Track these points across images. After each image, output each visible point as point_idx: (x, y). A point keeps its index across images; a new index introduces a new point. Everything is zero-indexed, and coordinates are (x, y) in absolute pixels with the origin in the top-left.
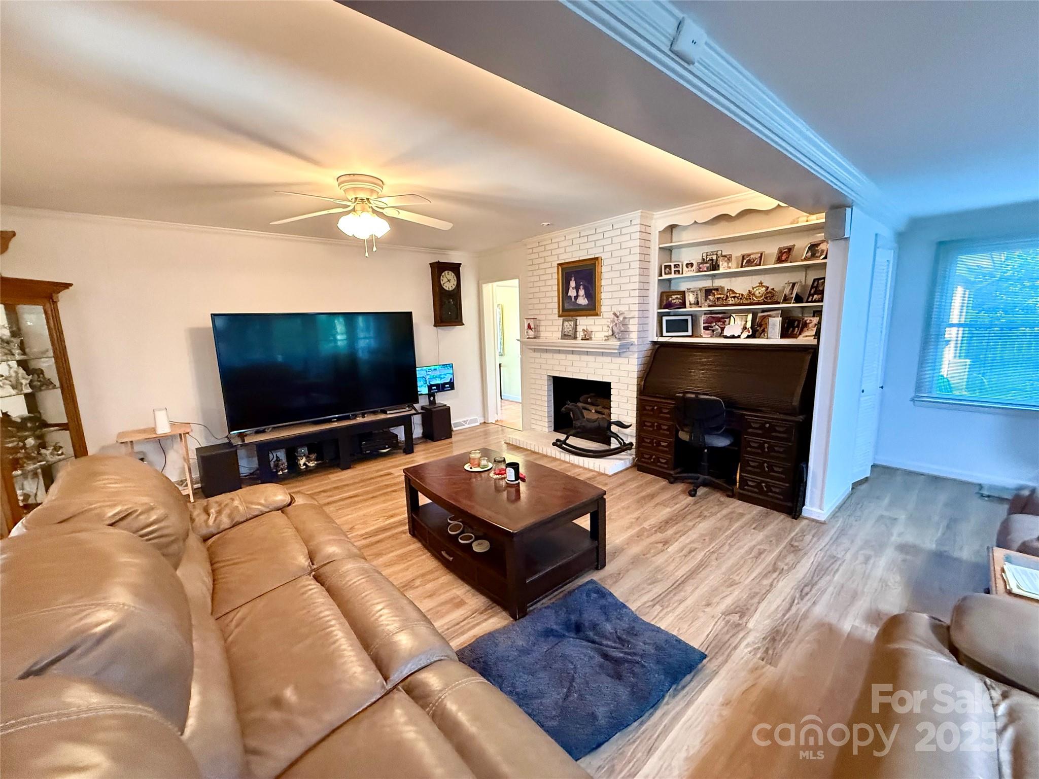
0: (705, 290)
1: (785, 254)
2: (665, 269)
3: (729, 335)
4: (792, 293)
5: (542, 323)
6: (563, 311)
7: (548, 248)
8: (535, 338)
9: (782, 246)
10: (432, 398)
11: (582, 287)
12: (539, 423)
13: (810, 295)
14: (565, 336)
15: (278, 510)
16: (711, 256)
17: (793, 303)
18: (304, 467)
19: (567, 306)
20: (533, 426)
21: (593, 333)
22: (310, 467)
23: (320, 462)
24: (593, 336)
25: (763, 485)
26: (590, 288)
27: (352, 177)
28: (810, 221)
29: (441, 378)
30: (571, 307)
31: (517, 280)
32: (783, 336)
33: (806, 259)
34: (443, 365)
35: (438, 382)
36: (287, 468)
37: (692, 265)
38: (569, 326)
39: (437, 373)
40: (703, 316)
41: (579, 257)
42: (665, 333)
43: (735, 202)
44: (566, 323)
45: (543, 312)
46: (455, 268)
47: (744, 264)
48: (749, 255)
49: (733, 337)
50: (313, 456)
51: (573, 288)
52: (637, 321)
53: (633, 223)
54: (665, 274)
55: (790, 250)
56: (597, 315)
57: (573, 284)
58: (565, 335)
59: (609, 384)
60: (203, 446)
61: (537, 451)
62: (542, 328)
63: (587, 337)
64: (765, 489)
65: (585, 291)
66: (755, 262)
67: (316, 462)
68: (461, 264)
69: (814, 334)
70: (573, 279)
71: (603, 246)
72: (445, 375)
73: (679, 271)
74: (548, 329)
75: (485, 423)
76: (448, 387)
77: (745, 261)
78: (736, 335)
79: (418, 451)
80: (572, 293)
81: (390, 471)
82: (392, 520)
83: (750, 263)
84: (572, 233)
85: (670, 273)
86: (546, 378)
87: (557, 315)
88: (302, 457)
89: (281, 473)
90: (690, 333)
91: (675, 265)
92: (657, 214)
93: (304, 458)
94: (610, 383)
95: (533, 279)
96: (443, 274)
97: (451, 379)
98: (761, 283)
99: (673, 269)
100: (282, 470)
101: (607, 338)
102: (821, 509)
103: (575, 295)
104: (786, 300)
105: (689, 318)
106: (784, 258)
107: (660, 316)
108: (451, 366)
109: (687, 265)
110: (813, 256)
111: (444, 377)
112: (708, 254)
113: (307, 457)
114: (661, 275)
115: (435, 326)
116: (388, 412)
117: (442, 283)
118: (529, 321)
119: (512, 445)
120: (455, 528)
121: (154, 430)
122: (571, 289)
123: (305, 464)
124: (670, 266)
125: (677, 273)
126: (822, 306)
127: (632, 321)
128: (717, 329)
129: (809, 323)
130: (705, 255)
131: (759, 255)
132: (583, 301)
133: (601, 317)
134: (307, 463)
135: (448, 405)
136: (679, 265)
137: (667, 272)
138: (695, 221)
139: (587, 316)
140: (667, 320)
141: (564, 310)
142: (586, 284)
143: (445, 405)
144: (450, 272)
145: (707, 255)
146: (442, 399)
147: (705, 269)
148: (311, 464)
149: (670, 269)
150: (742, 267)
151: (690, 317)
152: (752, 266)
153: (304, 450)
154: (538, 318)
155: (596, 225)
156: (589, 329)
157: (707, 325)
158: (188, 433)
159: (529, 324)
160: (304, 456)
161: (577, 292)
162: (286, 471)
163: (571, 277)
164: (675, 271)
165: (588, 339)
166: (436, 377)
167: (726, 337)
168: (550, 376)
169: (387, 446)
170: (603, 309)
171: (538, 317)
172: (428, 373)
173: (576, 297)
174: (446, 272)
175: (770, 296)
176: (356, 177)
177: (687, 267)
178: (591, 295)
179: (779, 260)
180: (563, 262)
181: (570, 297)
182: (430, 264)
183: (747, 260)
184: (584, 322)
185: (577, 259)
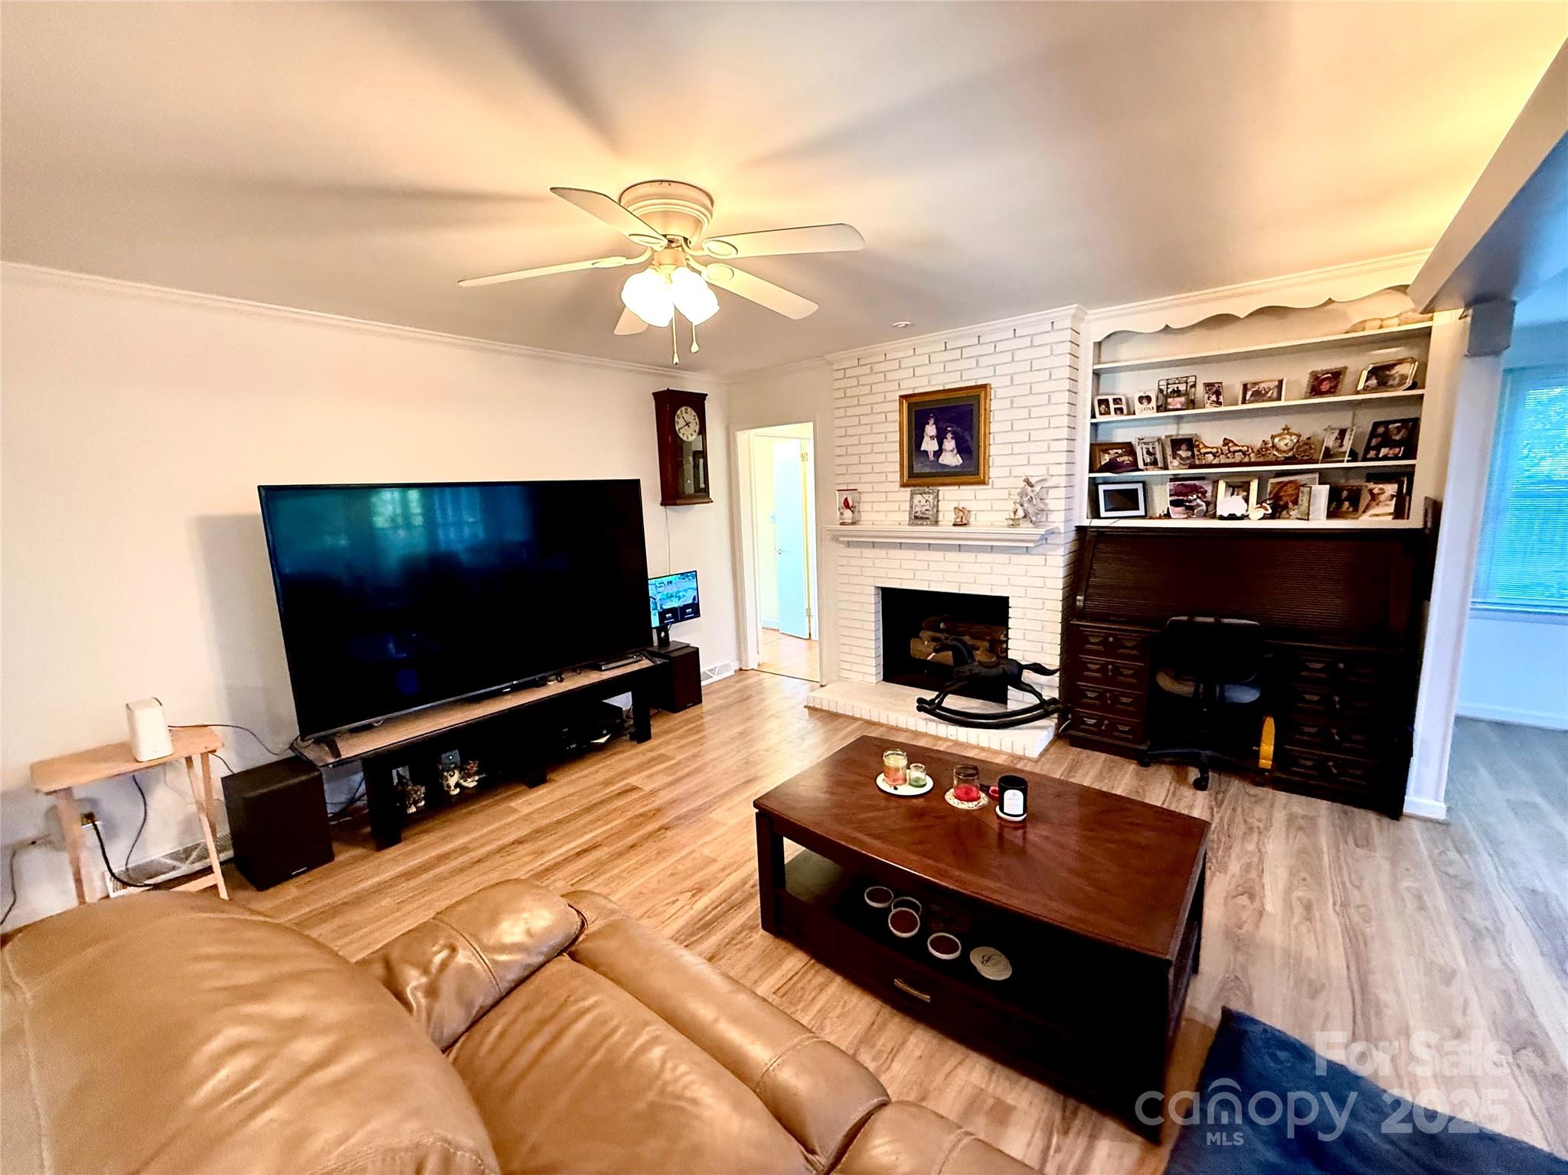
0: (1172, 441)
1: (1324, 384)
2: (1099, 406)
3: (1226, 515)
4: (1341, 446)
5: (864, 498)
6: (909, 477)
7: (878, 368)
8: (853, 523)
9: (1319, 369)
10: (663, 634)
11: (949, 435)
12: (856, 668)
13: (1368, 449)
14: (917, 519)
15: (560, 954)
16: (1176, 386)
17: (1348, 461)
18: (458, 790)
19: (918, 468)
20: (845, 674)
21: (973, 513)
22: (467, 788)
23: (484, 775)
24: (972, 519)
25: (1331, 764)
26: (969, 438)
27: (664, 188)
28: (1387, 327)
29: (679, 598)
30: (927, 470)
31: (811, 424)
32: (1331, 514)
33: (1366, 390)
34: (682, 574)
35: (675, 604)
36: (424, 798)
37: (1149, 399)
38: (923, 502)
39: (672, 589)
40: (1168, 483)
41: (944, 385)
42: (1103, 513)
43: (1251, 293)
44: (918, 498)
45: (865, 478)
46: (697, 402)
47: (1248, 397)
48: (1255, 384)
49: (1232, 517)
50: (473, 766)
51: (932, 438)
52: (1064, 493)
53: (1055, 327)
54: (1101, 414)
55: (1337, 375)
56: (983, 483)
57: (931, 430)
58: (916, 517)
59: (1006, 599)
60: (235, 771)
61: (875, 719)
62: (864, 507)
63: (964, 522)
64: (1335, 771)
65: (956, 443)
66: (1269, 395)
67: (477, 778)
68: (706, 395)
69: (1392, 511)
70: (932, 421)
71: (994, 366)
72: (686, 591)
73: (1121, 410)
74: (877, 507)
75: (741, 670)
76: (690, 614)
77: (1249, 394)
78: (1239, 514)
79: (658, 736)
80: (929, 445)
81: (633, 780)
82: (705, 900)
83: (1258, 395)
84: (930, 343)
85: (1108, 413)
86: (873, 590)
87: (898, 484)
88: (453, 770)
89: (413, 810)
90: (1141, 512)
91: (1115, 400)
92: (1093, 313)
93: (457, 772)
94: (1008, 598)
95: (845, 422)
96: (679, 412)
97: (694, 599)
98: (1286, 429)
99: (1112, 407)
100: (415, 802)
101: (1014, 523)
102: (1437, 800)
103: (936, 448)
104: (1328, 455)
105: (1139, 487)
106: (1325, 387)
107: (1093, 484)
108: (694, 574)
109: (1141, 399)
110: (1383, 384)
111: (684, 596)
112: (1170, 382)
113: (461, 769)
114: (1093, 416)
115: (662, 504)
116: (603, 668)
117: (677, 428)
118: (845, 495)
119: (821, 710)
120: (904, 922)
121: (126, 750)
122: (926, 439)
123: (458, 785)
124: (1107, 401)
125: (1119, 412)
126: (1414, 466)
127: (1052, 493)
128: (1198, 505)
129: (1379, 494)
130: (1163, 383)
131: (1277, 383)
132: (951, 458)
133: (990, 486)
134: (462, 781)
135: (693, 645)
136: (1120, 399)
137: (1103, 412)
138: (1167, 326)
139: (959, 484)
140: (1105, 491)
141: (911, 475)
142: (959, 430)
143: (688, 646)
144: (689, 409)
145: (1168, 384)
146: (681, 634)
147: (1179, 406)
148: (470, 783)
149: (1108, 406)
150: (1244, 402)
151: (1141, 485)
152: (1264, 401)
153: (453, 756)
154: (860, 490)
155: (979, 330)
156: (968, 506)
157: (1175, 498)
158: (213, 752)
159: (846, 499)
160: (455, 768)
161: (941, 444)
162: (423, 803)
163: (929, 418)
164: (1116, 409)
165: (965, 524)
166: (672, 596)
167: (1222, 518)
168: (878, 587)
169: (605, 732)
170: (993, 472)
171: (860, 488)
172: (659, 590)
173: (938, 454)
174: (683, 409)
175: (1304, 452)
176: (674, 189)
177: (1141, 403)
178: (970, 447)
179: (1315, 390)
180: (911, 392)
181: (926, 452)
182: (654, 394)
183: (1253, 392)
184: (951, 497)
185: (941, 388)
